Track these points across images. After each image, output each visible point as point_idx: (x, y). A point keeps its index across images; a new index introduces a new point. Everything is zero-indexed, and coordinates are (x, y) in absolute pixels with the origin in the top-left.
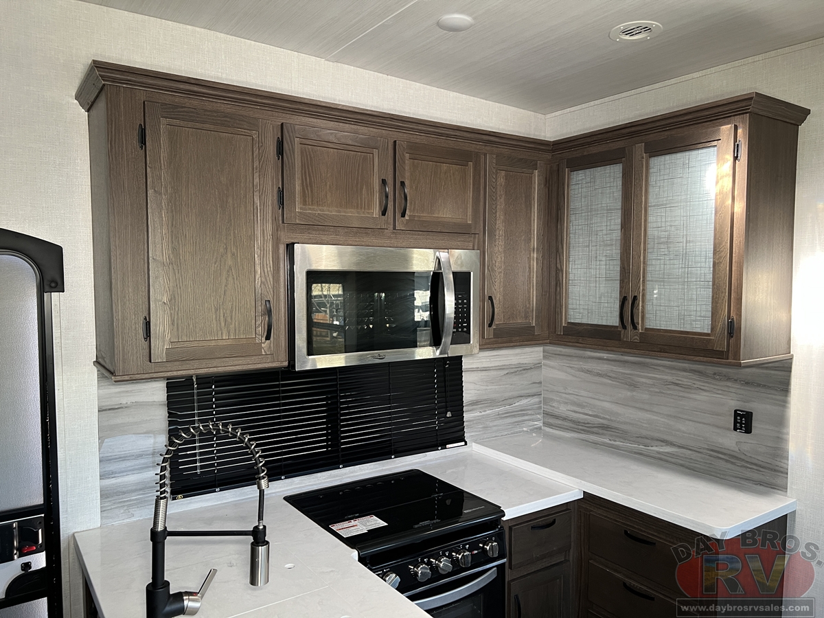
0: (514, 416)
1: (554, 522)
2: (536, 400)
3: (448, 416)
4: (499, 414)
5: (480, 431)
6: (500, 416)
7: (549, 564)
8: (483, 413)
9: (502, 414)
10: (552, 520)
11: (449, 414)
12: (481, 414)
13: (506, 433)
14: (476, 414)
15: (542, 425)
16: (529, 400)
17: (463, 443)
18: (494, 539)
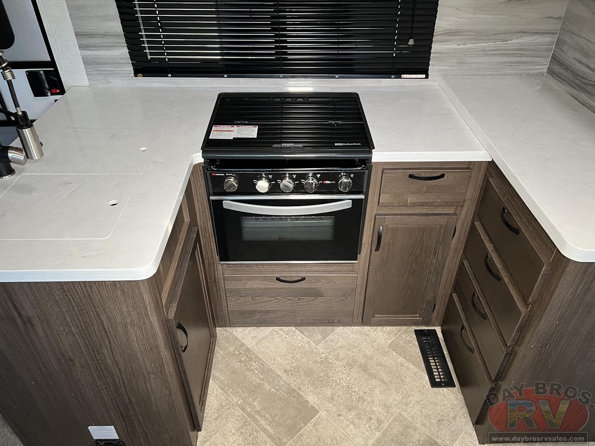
0: (507, 55)
1: (443, 176)
2: (546, 39)
3: (410, 43)
4: (483, 51)
5: (453, 66)
6: (485, 52)
7: (432, 212)
8: (462, 46)
9: (489, 50)
10: (440, 174)
11: (411, 42)
12: (458, 47)
13: (490, 73)
14: (452, 46)
15: (546, 71)
16: (535, 37)
17: (424, 76)
18: (352, 176)
